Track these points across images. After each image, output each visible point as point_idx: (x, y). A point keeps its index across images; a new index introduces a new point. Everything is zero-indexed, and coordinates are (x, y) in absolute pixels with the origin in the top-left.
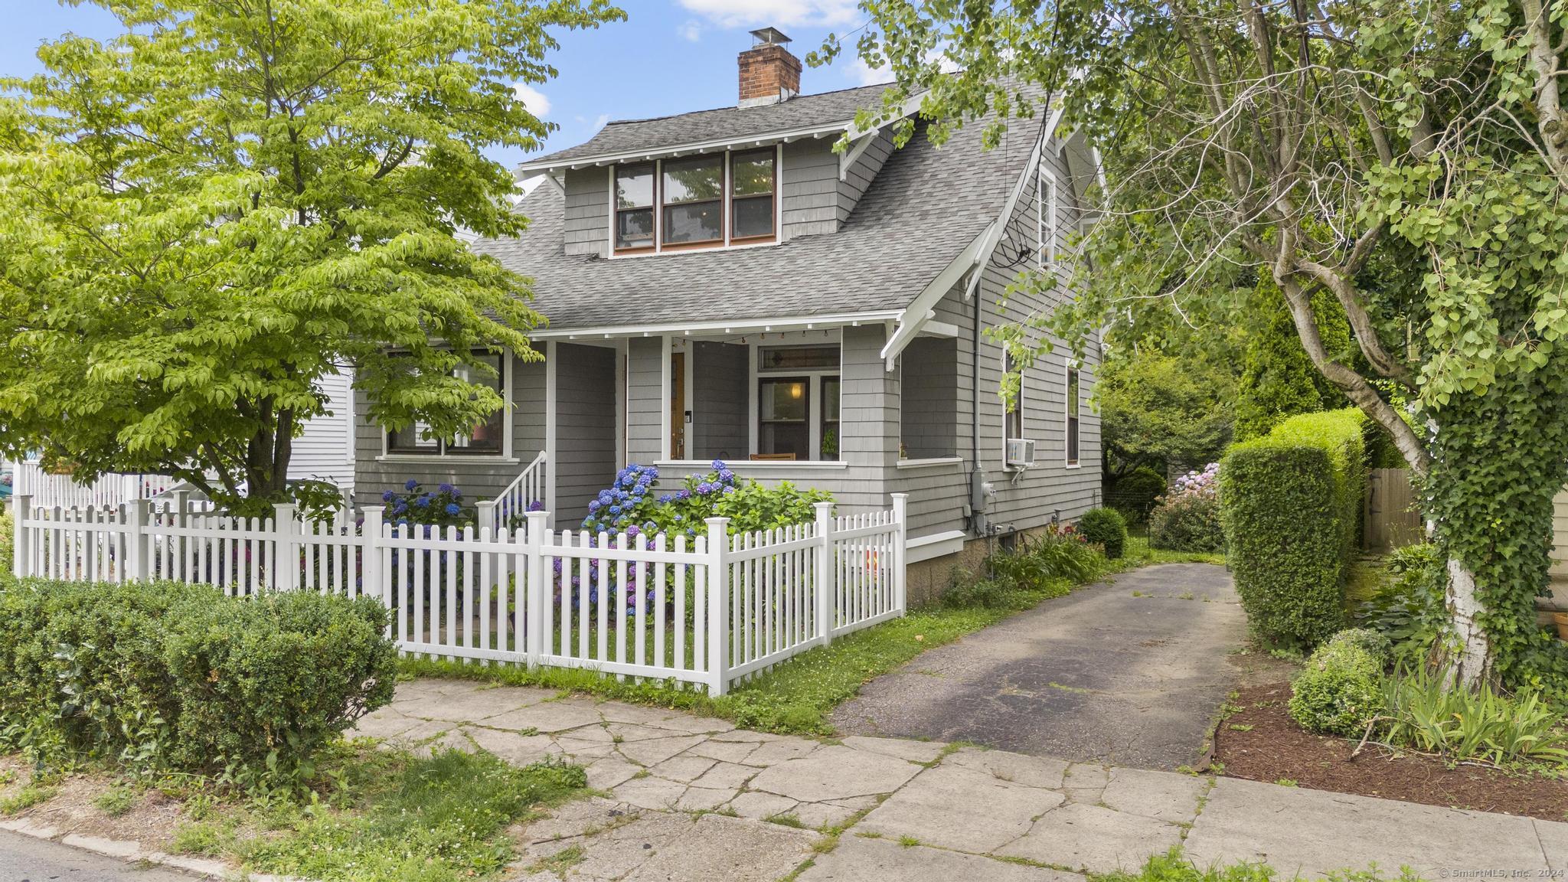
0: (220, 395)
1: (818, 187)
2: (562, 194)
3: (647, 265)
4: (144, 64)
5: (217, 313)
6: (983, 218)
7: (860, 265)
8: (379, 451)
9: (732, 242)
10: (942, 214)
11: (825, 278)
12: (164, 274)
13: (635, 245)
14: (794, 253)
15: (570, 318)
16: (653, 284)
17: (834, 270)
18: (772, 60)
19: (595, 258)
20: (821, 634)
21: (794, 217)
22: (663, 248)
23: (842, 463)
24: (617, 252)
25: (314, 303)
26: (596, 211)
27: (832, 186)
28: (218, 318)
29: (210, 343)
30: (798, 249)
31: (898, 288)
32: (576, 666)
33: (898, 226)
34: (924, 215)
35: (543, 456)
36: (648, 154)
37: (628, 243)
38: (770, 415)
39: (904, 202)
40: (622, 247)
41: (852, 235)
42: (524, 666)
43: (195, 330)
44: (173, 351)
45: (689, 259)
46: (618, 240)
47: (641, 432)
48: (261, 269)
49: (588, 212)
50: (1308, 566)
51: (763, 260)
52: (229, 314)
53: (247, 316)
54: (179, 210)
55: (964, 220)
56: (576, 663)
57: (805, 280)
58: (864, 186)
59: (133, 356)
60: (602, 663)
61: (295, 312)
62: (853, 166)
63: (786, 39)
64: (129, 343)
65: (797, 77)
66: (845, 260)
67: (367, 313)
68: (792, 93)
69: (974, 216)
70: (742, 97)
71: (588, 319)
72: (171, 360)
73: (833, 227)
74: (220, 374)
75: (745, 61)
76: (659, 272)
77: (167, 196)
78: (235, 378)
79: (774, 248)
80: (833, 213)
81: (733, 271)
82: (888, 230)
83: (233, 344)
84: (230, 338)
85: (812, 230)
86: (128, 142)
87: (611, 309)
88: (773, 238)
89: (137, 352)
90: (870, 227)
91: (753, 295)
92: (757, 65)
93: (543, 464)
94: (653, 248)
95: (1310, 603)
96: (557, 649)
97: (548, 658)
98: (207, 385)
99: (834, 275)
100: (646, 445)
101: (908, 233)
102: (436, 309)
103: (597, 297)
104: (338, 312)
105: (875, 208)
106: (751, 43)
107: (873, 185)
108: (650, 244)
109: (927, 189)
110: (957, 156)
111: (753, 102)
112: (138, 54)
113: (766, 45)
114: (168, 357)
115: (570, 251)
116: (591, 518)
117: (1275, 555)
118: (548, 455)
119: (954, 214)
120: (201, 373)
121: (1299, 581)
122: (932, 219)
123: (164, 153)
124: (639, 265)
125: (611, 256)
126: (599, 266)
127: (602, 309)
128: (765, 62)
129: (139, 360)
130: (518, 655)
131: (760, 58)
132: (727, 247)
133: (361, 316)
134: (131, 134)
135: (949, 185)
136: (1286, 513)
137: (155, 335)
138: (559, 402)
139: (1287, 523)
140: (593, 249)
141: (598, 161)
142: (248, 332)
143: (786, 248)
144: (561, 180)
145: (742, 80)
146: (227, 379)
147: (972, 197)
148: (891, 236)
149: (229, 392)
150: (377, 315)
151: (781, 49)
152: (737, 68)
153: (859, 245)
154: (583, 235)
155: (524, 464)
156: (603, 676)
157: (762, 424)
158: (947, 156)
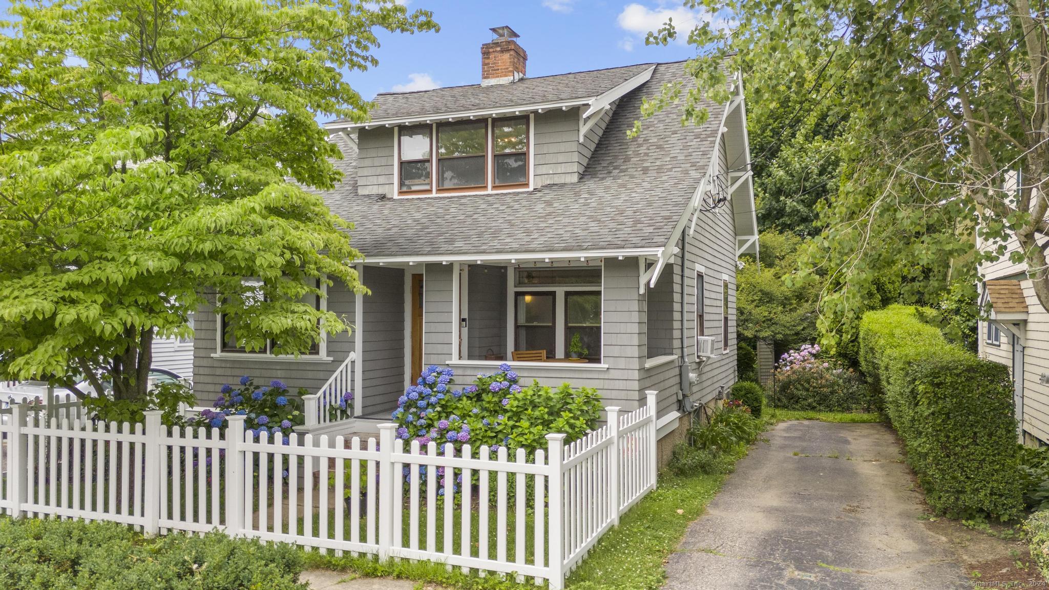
0: (108, 329)
1: (563, 147)
2: (355, 148)
3: (429, 204)
4: (35, 31)
5: (105, 254)
6: (694, 174)
7: (608, 209)
8: (214, 350)
9: (494, 187)
10: (660, 170)
11: (583, 219)
12: (55, 219)
13: (414, 188)
14: (548, 198)
15: (377, 248)
16: (439, 220)
17: (588, 213)
18: (508, 50)
19: (383, 197)
20: (613, 517)
21: (543, 170)
22: (438, 191)
23: (603, 365)
24: (401, 193)
25: (194, 247)
26: (383, 161)
27: (574, 147)
28: (106, 259)
29: (98, 282)
30: (550, 196)
31: (651, 229)
32: (425, 559)
33: (627, 178)
34: (645, 170)
35: (352, 356)
36: (428, 119)
37: (409, 186)
38: (522, 321)
39: (627, 160)
40: (405, 189)
41: (591, 184)
42: (376, 557)
43: (85, 270)
44: (64, 289)
45: (463, 201)
46: (401, 184)
47: (434, 338)
48: (140, 213)
49: (377, 162)
50: (994, 456)
51: (524, 203)
52: (116, 255)
53: (133, 259)
54: (73, 162)
55: (679, 175)
56: (423, 555)
57: (566, 220)
58: (593, 147)
59: (27, 296)
60: (448, 557)
61: (175, 255)
62: (588, 132)
63: (516, 36)
64: (22, 284)
65: (524, 64)
66: (594, 205)
67: (239, 254)
68: (521, 75)
69: (686, 172)
70: (485, 77)
71: (394, 249)
72: (63, 298)
73: (575, 178)
74: (108, 309)
75: (486, 51)
76: (440, 211)
77: (53, 148)
78: (122, 313)
79: (530, 193)
80: (575, 168)
81: (503, 212)
82: (620, 181)
83: (121, 282)
84: (117, 277)
85: (558, 180)
86: (15, 100)
87: (410, 240)
88: (527, 185)
89: (30, 291)
90: (603, 179)
91: (528, 232)
92: (496, 54)
93: (353, 362)
94: (430, 191)
95: (995, 485)
96: (406, 543)
97: (399, 551)
98: (96, 321)
99: (590, 217)
100: (440, 349)
101: (638, 185)
102: (297, 249)
103: (395, 230)
104: (215, 255)
105: (604, 164)
106: (491, 37)
107: (599, 146)
108: (428, 187)
109: (643, 150)
110: (661, 126)
111: (493, 82)
112: (29, 23)
113: (502, 39)
114: (60, 294)
115: (361, 191)
116: (401, 410)
117: (967, 447)
118: (356, 356)
119: (670, 170)
120: (91, 311)
121: (987, 468)
122: (653, 174)
123: (46, 110)
124: (421, 204)
125: (396, 196)
126: (389, 204)
127: (401, 240)
128: (502, 51)
129: (34, 299)
130: (370, 547)
131: (499, 49)
132: (490, 191)
133: (234, 257)
134: (17, 93)
135: (660, 147)
136: (975, 414)
137: (45, 275)
138: (365, 313)
139: (978, 422)
140: (381, 191)
141: (387, 123)
142: (133, 272)
143: (539, 194)
144: (355, 136)
145: (484, 64)
146: (113, 314)
147: (681, 157)
148: (623, 186)
149: (116, 326)
150: (247, 256)
151: (514, 43)
152: (481, 55)
153: (600, 192)
154: (374, 180)
155: (338, 362)
156: (449, 568)
157: (517, 327)
158: (653, 126)
